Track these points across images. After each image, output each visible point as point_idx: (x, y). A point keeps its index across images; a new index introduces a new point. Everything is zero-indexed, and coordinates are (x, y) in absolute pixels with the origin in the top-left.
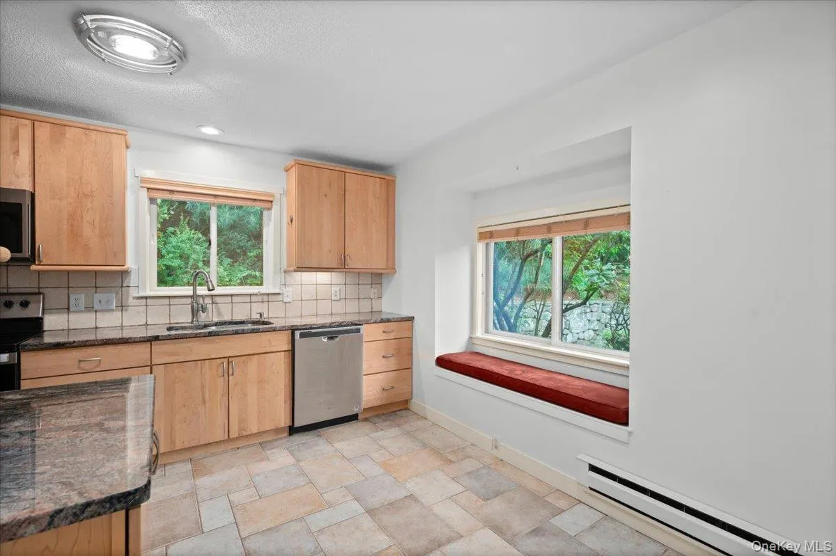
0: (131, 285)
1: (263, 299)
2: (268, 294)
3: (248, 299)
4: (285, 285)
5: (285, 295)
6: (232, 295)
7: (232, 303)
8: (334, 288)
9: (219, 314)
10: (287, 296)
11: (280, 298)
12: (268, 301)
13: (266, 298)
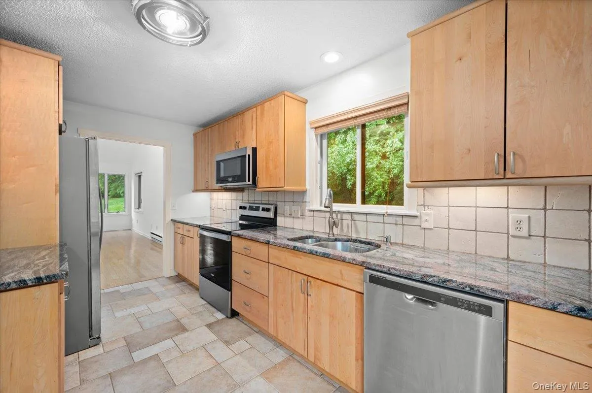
0: (307, 201)
1: (396, 221)
2: (403, 216)
3: (381, 219)
4: (424, 205)
5: (423, 219)
6: (366, 214)
7: (367, 221)
8: (514, 215)
9: (357, 231)
10: (426, 221)
11: (416, 222)
12: (403, 225)
13: (399, 220)
